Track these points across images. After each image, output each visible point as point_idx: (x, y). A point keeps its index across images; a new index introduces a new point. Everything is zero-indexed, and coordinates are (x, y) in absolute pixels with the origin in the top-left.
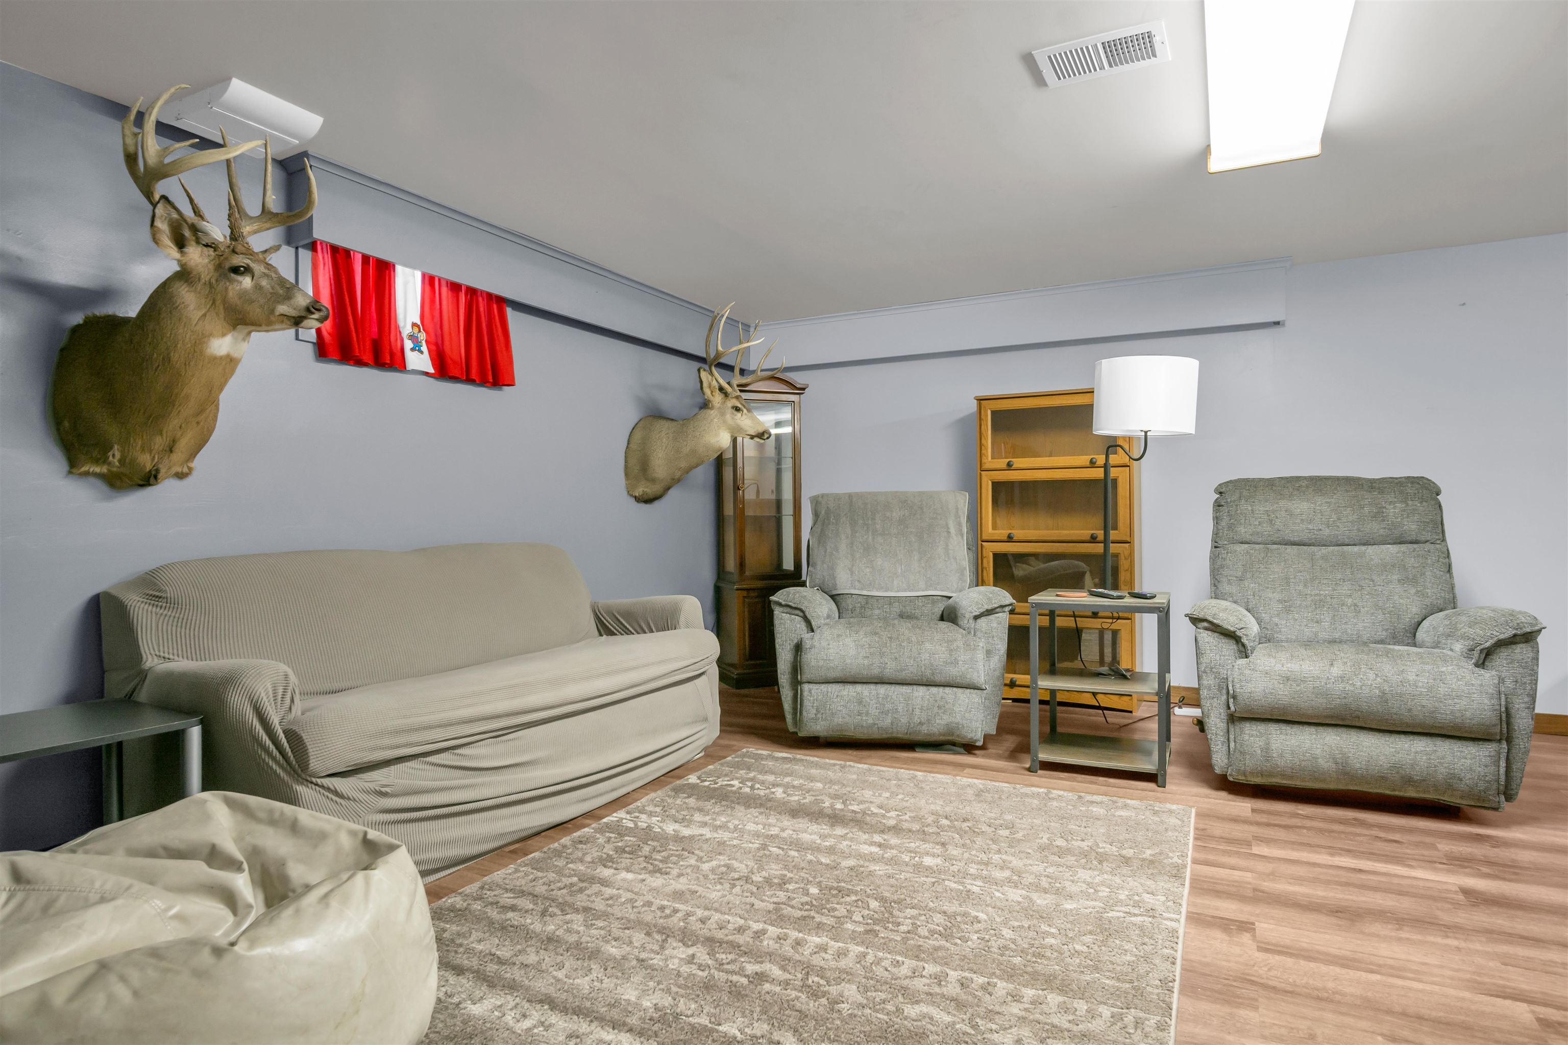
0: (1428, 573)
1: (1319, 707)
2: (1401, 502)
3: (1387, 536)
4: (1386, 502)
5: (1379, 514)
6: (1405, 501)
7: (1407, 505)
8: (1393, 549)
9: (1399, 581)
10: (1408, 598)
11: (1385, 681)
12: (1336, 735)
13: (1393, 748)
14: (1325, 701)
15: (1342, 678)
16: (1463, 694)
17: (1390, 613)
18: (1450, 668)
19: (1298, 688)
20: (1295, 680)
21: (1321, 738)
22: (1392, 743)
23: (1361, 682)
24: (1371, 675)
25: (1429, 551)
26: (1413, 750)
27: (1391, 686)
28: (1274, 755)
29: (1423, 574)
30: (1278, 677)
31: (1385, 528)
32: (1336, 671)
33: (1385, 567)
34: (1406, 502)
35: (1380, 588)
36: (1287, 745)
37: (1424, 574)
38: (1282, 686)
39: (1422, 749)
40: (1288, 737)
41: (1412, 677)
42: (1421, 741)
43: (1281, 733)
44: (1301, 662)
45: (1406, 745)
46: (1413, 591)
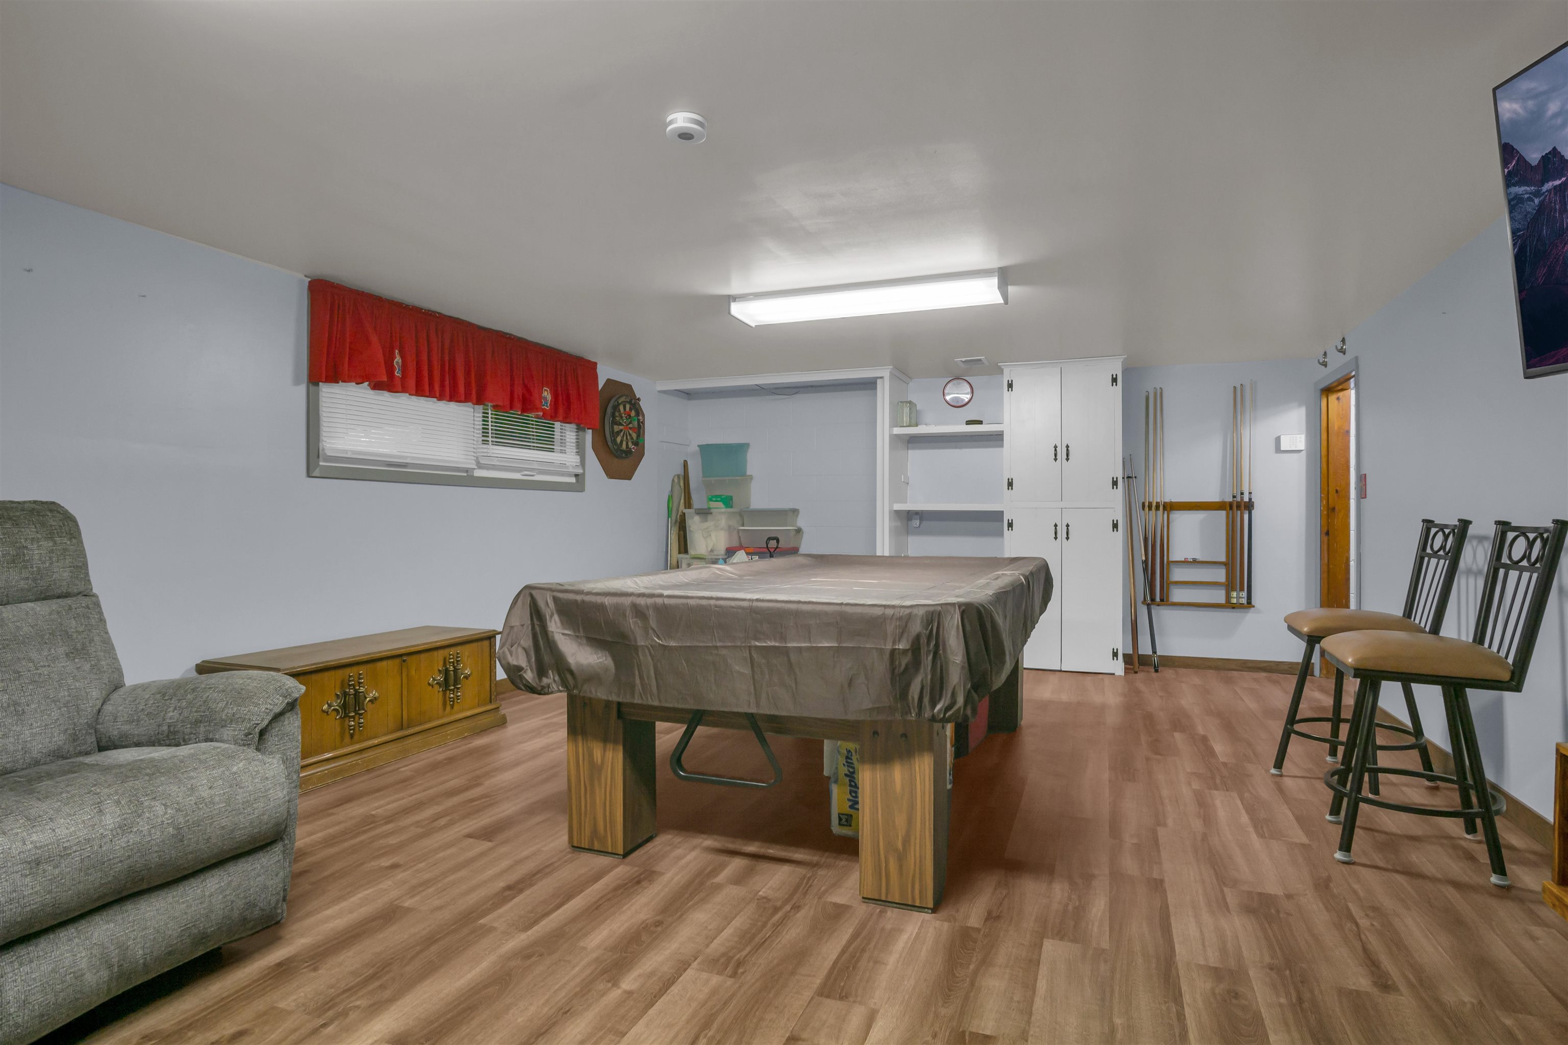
0: (97, 638)
1: (89, 890)
2: (46, 539)
3: (29, 590)
4: (26, 540)
5: (18, 559)
6: (50, 537)
7: (55, 543)
8: (41, 609)
9: (67, 655)
10: (85, 678)
11: (178, 810)
12: (108, 922)
13: (183, 903)
14: (99, 874)
15: (123, 828)
16: (260, 794)
17: (66, 705)
18: (241, 765)
19: (57, 872)
20: (49, 860)
21: (87, 939)
22: (182, 897)
23: (148, 824)
24: (160, 809)
25: (88, 607)
26: (207, 894)
27: (187, 815)
28: (12, 1010)
29: (91, 641)
30: (20, 867)
31: (27, 579)
32: (110, 820)
33: (42, 637)
34: (52, 539)
35: (45, 671)
36: (34, 979)
37: (93, 640)
38: (28, 879)
39: (217, 886)
40: (34, 965)
41: (205, 793)
42: (213, 876)
43: (21, 965)
44: (51, 825)
45: (199, 891)
46: (87, 667)
